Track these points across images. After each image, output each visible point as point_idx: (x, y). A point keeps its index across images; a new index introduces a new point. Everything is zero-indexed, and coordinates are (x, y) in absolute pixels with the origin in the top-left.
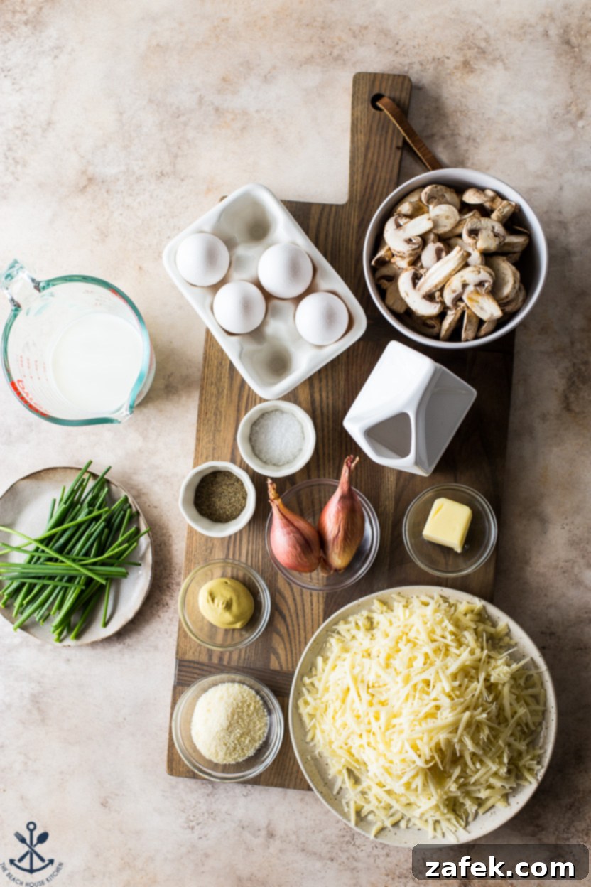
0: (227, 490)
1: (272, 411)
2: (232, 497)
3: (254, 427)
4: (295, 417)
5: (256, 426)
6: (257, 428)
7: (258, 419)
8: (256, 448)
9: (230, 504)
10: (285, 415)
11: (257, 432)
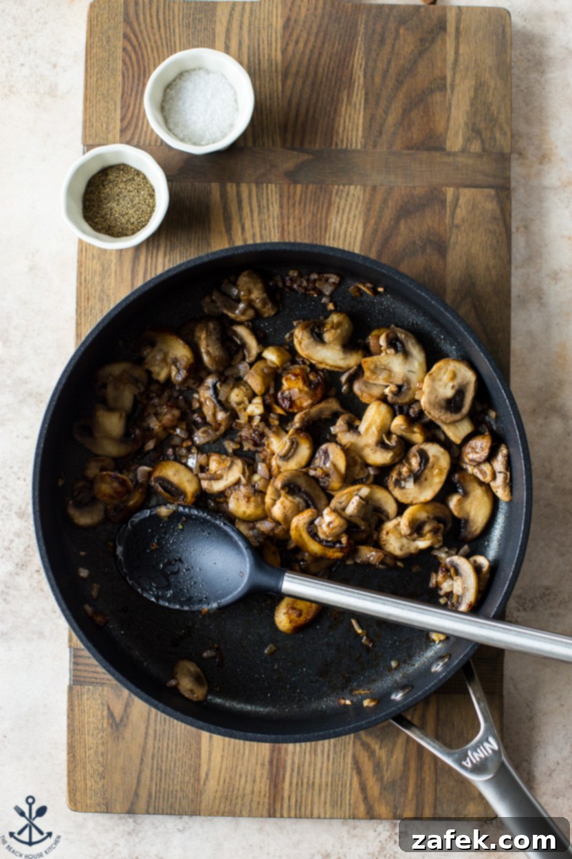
0: (126, 188)
1: (194, 70)
2: (133, 196)
3: (168, 90)
4: (226, 79)
5: (171, 89)
6: (173, 92)
7: (174, 80)
8: (170, 120)
9: (134, 206)
10: (211, 75)
11: (172, 98)
